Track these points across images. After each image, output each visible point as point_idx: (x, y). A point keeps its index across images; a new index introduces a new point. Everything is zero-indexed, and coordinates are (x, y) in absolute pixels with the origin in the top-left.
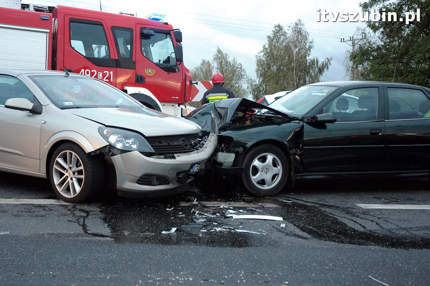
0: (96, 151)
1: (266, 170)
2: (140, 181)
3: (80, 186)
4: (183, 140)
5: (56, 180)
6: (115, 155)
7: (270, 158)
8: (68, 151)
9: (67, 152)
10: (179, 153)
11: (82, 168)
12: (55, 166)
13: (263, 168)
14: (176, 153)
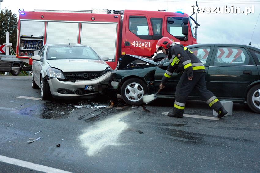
0: (45, 77)
1: (134, 91)
2: (58, 91)
6: (49, 79)
7: (137, 85)
10: (79, 80)
13: (132, 90)
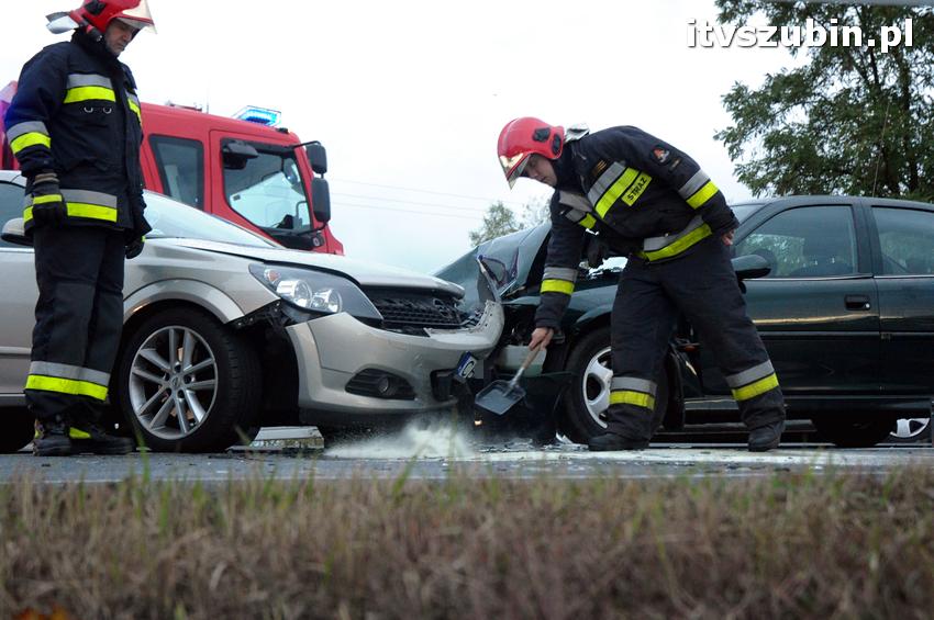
0: (247, 316)
2: (357, 384)
3: (206, 410)
4: (437, 303)
5: (137, 403)
6: (295, 323)
8: (171, 329)
9: (168, 330)
11: (211, 360)
12: (135, 370)
14: (428, 327)
